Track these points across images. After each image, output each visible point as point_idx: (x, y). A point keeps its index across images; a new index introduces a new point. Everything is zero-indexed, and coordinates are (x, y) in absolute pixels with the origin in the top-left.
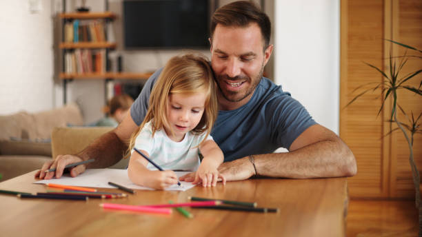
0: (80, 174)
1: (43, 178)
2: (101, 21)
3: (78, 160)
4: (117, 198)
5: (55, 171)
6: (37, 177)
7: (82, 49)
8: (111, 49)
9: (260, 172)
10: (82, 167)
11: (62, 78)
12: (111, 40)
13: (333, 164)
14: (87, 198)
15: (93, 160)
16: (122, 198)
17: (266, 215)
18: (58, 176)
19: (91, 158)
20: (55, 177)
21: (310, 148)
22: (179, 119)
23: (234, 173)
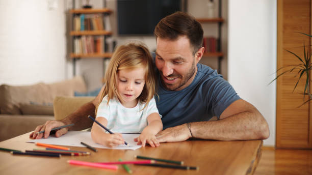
0: (63, 135)
1: (35, 138)
2: (101, 15)
3: (62, 124)
4: (83, 155)
5: (44, 133)
6: (31, 137)
7: (87, 36)
8: (108, 36)
9: (195, 135)
10: (64, 130)
11: (72, 57)
12: (108, 29)
13: (250, 130)
14: (60, 155)
15: (73, 124)
16: (86, 155)
17: (189, 172)
18: (45, 136)
19: (72, 122)
20: (43, 137)
21: (233, 118)
22: (126, 89)
23: (175, 136)
